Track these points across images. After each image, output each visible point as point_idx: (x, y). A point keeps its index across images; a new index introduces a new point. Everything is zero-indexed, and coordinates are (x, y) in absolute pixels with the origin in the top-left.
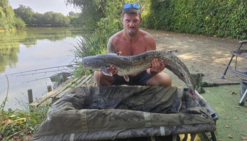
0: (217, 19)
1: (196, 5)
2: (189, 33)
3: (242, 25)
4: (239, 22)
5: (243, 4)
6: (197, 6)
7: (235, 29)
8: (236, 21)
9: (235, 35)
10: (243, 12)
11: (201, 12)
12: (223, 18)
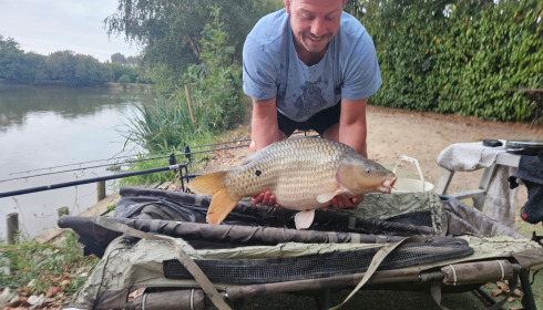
0: (436, 77)
1: (392, 48)
2: (379, 104)
3: (484, 90)
4: (477, 84)
5: (485, 49)
6: (396, 50)
7: (471, 97)
8: (471, 81)
9: (470, 108)
10: (485, 64)
11: (403, 63)
12: (448, 75)
